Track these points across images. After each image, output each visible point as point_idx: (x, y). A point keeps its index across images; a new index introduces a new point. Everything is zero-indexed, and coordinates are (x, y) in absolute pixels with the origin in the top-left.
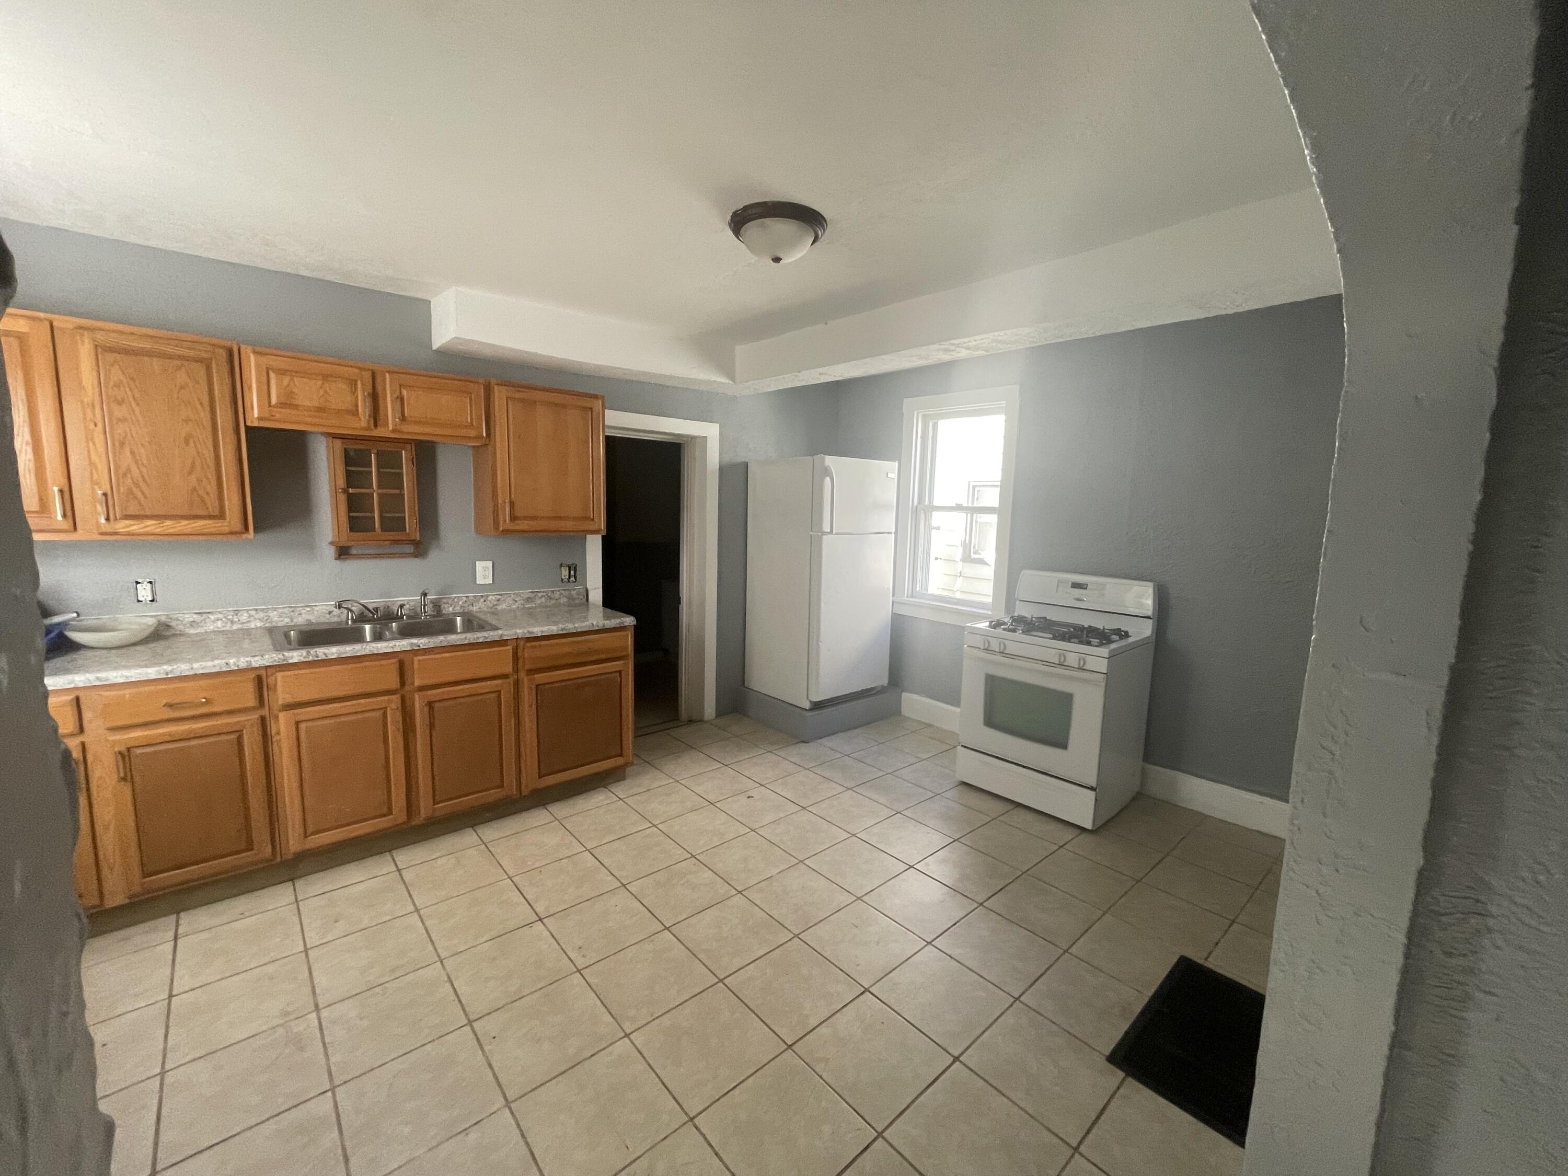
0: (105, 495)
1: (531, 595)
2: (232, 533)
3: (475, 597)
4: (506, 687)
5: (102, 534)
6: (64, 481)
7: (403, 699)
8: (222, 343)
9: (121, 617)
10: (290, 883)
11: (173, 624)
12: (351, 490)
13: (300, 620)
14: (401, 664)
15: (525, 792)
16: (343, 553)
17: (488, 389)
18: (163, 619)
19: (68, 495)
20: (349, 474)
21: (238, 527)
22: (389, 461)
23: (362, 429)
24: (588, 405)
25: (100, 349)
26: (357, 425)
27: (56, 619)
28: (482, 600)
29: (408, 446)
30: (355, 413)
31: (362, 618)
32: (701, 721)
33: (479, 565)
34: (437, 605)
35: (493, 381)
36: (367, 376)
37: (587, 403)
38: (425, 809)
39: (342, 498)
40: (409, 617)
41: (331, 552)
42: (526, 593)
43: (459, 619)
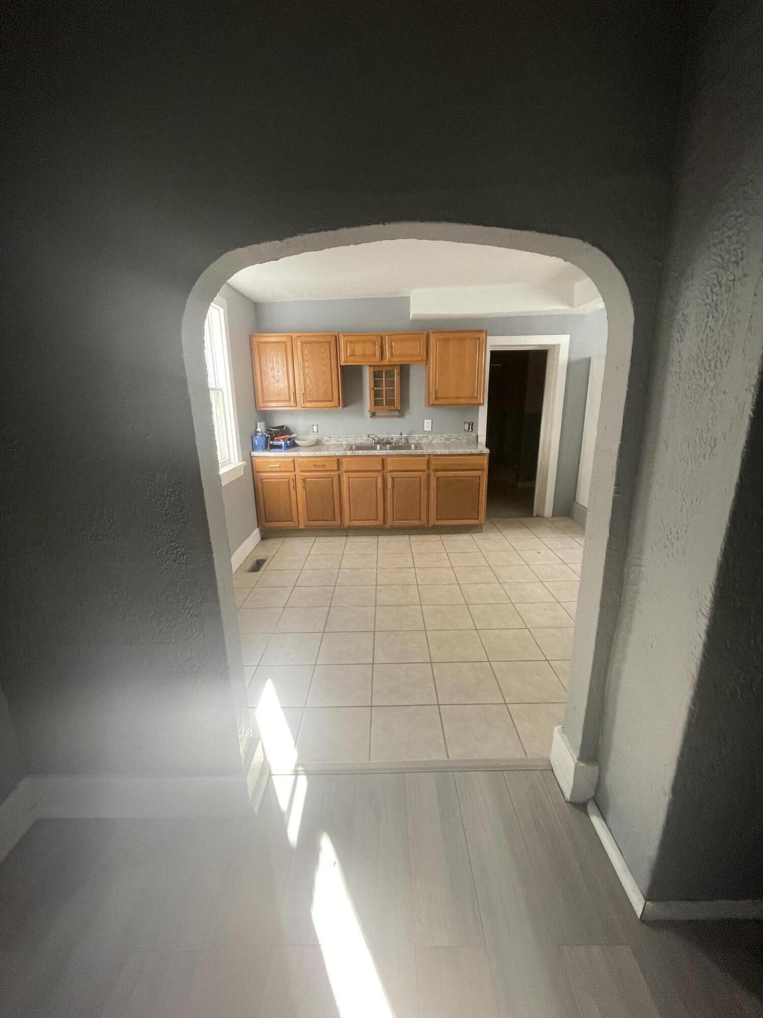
0: (303, 394)
1: (449, 437)
2: (335, 407)
3: (423, 436)
4: (423, 475)
5: (303, 407)
6: (294, 390)
7: (383, 475)
8: (333, 334)
9: (309, 437)
10: (346, 537)
11: (322, 441)
12: (375, 389)
13: (358, 442)
14: (383, 460)
15: (430, 525)
16: (373, 415)
17: (428, 336)
18: (319, 439)
19: (295, 394)
20: (375, 382)
21: (337, 405)
22: (390, 374)
23: (378, 362)
24: (477, 336)
25: (303, 343)
26: (375, 360)
27: (292, 436)
28: (426, 438)
29: (397, 367)
30: (375, 355)
31: (378, 443)
32: (543, 517)
33: (426, 421)
34: (407, 439)
35: (430, 331)
36: (379, 339)
37: (477, 335)
38: (390, 522)
39: (373, 391)
40: (395, 444)
41: (368, 414)
42: (446, 436)
43: (413, 445)
